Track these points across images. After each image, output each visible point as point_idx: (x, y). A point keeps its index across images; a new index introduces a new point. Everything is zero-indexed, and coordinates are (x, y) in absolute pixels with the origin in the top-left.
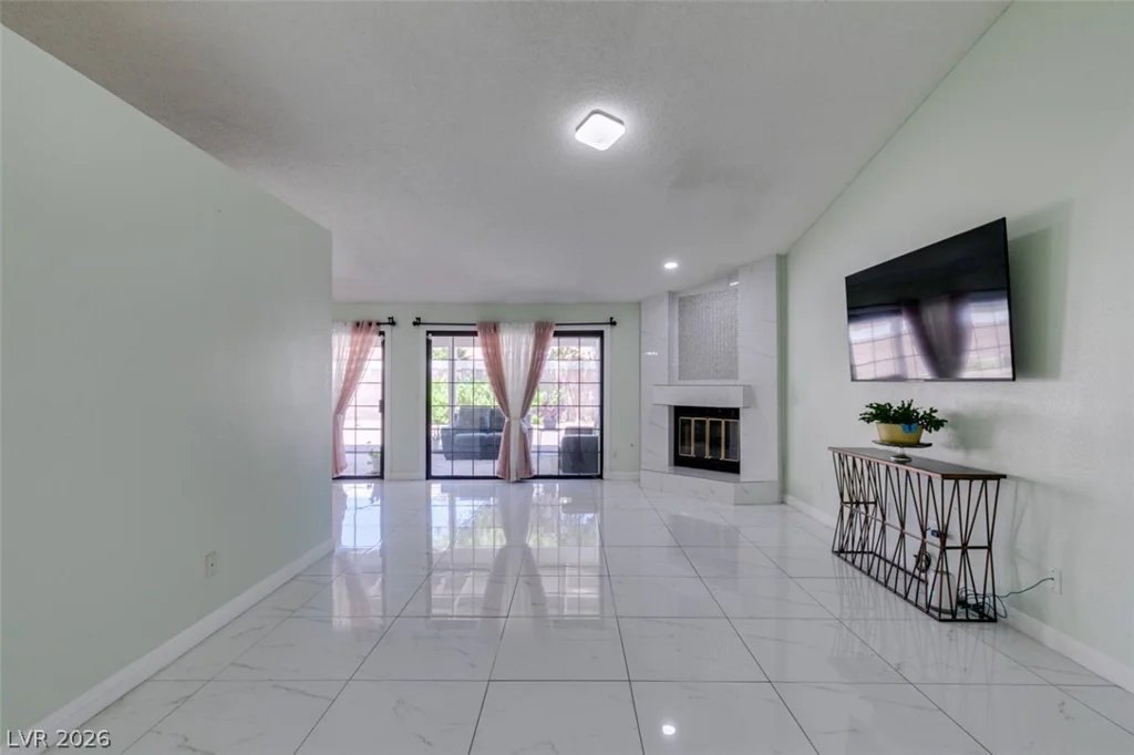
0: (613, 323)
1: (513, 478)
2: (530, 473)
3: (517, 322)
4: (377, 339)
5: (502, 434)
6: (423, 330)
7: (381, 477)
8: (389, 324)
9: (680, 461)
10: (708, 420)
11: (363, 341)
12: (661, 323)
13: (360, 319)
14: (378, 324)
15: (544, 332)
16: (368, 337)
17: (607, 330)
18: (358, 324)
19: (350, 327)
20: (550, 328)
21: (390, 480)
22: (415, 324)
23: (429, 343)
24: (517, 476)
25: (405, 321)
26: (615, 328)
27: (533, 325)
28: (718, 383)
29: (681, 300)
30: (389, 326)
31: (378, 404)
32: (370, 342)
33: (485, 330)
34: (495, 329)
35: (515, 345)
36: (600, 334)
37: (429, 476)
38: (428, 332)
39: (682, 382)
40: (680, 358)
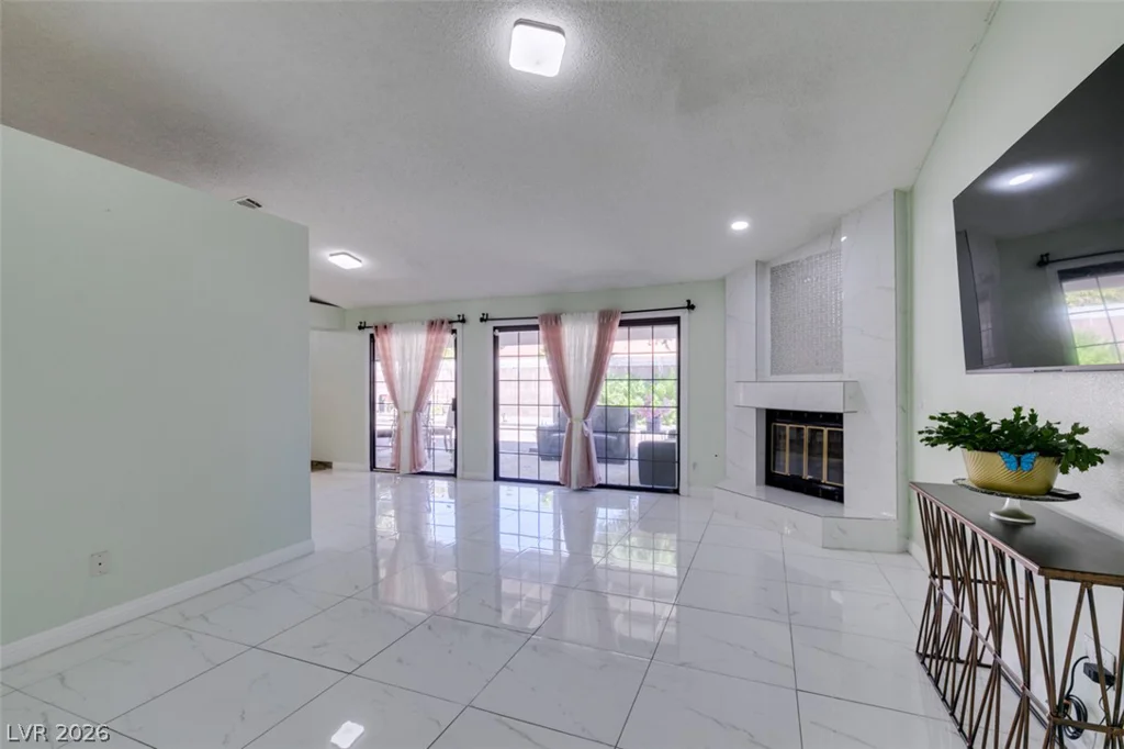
0: (690, 307)
1: (574, 486)
2: (594, 482)
3: (580, 313)
4: (450, 338)
5: (564, 435)
6: (491, 324)
7: (455, 475)
8: (460, 321)
9: (773, 479)
10: (806, 429)
11: (436, 339)
12: (749, 302)
13: (433, 318)
14: (451, 322)
15: (608, 321)
16: (441, 336)
17: (684, 315)
18: (432, 323)
19: (425, 327)
20: (616, 318)
21: (463, 479)
22: (482, 320)
23: (496, 339)
24: (578, 483)
25: (473, 317)
26: (694, 312)
27: (596, 315)
28: (820, 377)
29: (773, 270)
30: (460, 324)
31: (451, 402)
32: (443, 341)
33: (546, 323)
34: (557, 321)
35: (578, 336)
36: (676, 321)
37: (497, 477)
38: (495, 328)
39: (775, 378)
40: (773, 346)
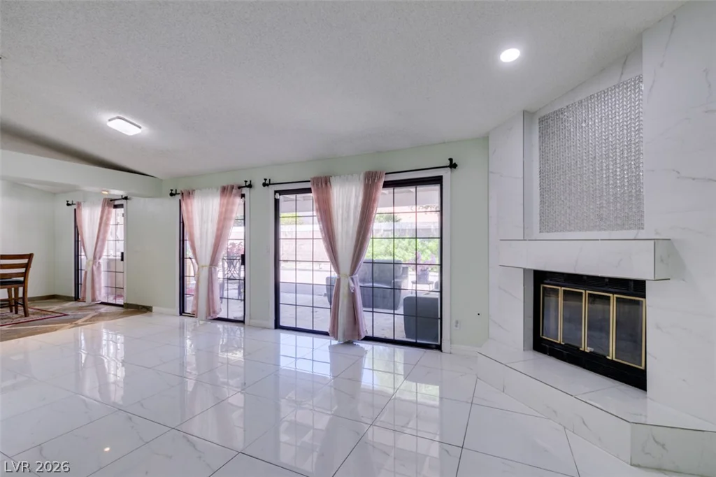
0: (453, 165)
3: (346, 175)
4: (239, 201)
6: (273, 188)
8: (246, 186)
9: (542, 345)
10: (586, 293)
11: (228, 203)
13: (225, 184)
14: (240, 187)
16: (232, 199)
17: (446, 174)
18: (224, 189)
19: (219, 192)
20: (379, 179)
22: (265, 185)
23: (277, 201)
25: (258, 183)
26: (456, 171)
27: (362, 177)
29: (541, 121)
30: (247, 189)
32: (233, 204)
33: (317, 186)
34: (326, 184)
36: (438, 180)
38: (276, 192)
39: (545, 236)
40: (542, 201)
